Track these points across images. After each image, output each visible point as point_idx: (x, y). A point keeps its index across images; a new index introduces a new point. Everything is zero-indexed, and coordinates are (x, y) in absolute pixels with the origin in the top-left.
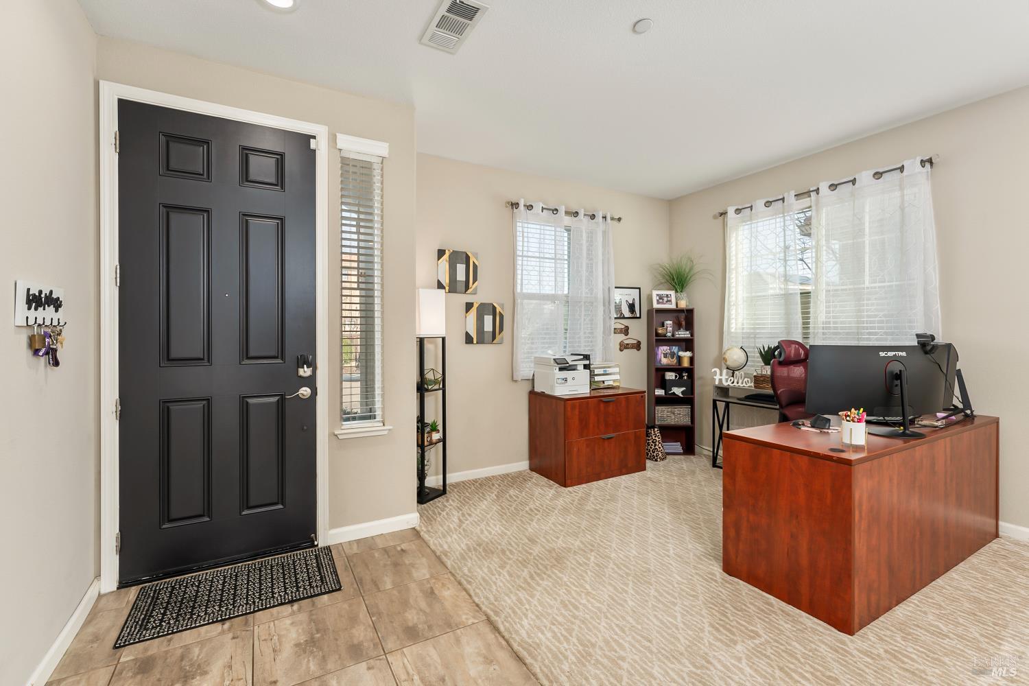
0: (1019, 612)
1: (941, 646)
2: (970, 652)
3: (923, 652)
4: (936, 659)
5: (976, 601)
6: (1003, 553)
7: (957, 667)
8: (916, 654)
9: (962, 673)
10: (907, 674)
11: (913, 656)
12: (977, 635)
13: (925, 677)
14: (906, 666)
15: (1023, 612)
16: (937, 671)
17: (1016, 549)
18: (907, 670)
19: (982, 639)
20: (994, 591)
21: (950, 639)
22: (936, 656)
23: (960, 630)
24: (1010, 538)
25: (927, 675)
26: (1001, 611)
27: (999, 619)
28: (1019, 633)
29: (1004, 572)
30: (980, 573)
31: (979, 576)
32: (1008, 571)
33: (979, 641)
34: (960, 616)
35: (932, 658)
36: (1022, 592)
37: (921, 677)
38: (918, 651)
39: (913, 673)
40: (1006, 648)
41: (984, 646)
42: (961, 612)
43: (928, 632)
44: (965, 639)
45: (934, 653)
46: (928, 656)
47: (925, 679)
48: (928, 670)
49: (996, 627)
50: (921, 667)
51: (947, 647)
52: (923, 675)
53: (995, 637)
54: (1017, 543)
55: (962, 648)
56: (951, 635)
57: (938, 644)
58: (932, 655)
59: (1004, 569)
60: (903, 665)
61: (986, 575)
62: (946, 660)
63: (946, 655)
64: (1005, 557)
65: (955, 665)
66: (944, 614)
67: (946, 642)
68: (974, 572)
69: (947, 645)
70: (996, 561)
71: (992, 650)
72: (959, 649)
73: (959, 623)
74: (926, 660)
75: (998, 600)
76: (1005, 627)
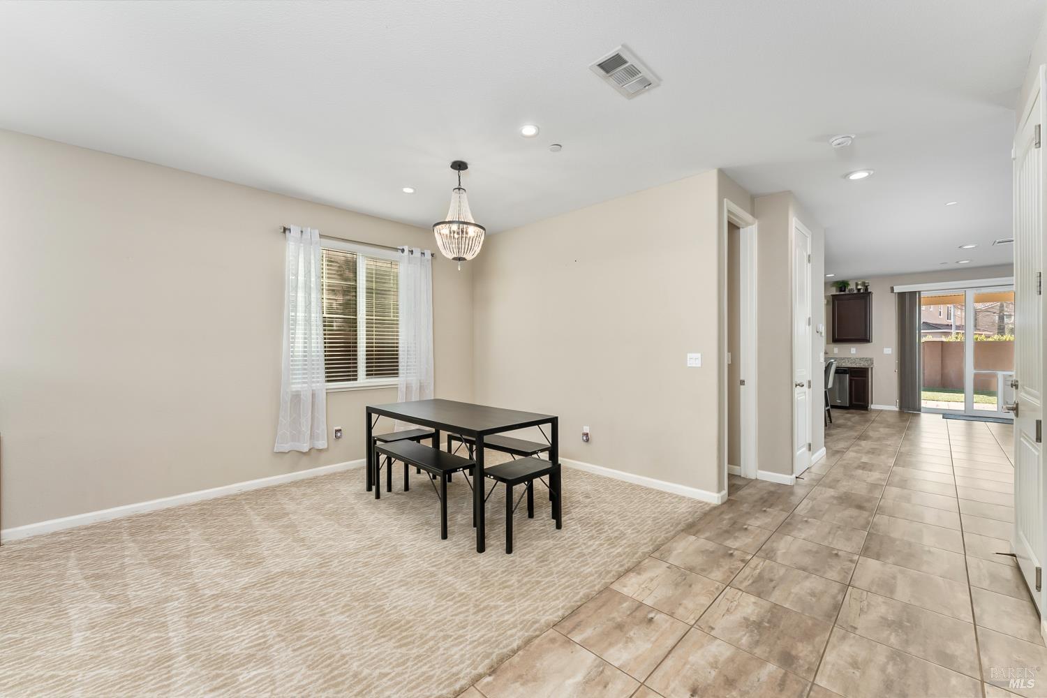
0: (61, 585)
1: (25, 648)
2: (50, 635)
3: (13, 665)
4: (30, 659)
5: (24, 599)
6: (15, 554)
7: (50, 651)
8: (11, 670)
9: (57, 650)
10: (16, 689)
11: (9, 673)
12: (47, 621)
13: (32, 677)
14: (10, 684)
15: (64, 584)
16: (38, 666)
17: (23, 546)
18: (13, 686)
19: (52, 620)
20: (31, 585)
21: (28, 638)
22: (27, 658)
23: (30, 627)
24: (10, 541)
25: (32, 675)
26: (49, 593)
27: (52, 599)
28: (73, 598)
29: (28, 567)
30: (8, 579)
31: (10, 581)
32: (30, 565)
33: (50, 623)
34: (20, 618)
35: (25, 662)
36: (52, 572)
37: (29, 681)
38: (10, 666)
39: (20, 684)
40: (73, 613)
41: (57, 623)
42: (19, 615)
43: (5, 648)
44: (39, 630)
45: (23, 657)
46: (22, 663)
47: (34, 679)
48: (30, 671)
49: (55, 606)
50: (24, 674)
51: (31, 645)
52: (29, 678)
53: (60, 611)
54: (20, 542)
55: (42, 637)
56: (25, 635)
57: (22, 649)
58: (23, 660)
59: (26, 566)
60: (7, 686)
61: (15, 577)
62: (38, 653)
63: (35, 651)
64: (20, 557)
65: (47, 651)
66: (7, 626)
67: (26, 643)
68: (3, 582)
69: (29, 643)
70: (14, 564)
71: (64, 621)
72: (41, 639)
73: (25, 623)
74: (22, 667)
75: (40, 588)
76: (60, 601)
